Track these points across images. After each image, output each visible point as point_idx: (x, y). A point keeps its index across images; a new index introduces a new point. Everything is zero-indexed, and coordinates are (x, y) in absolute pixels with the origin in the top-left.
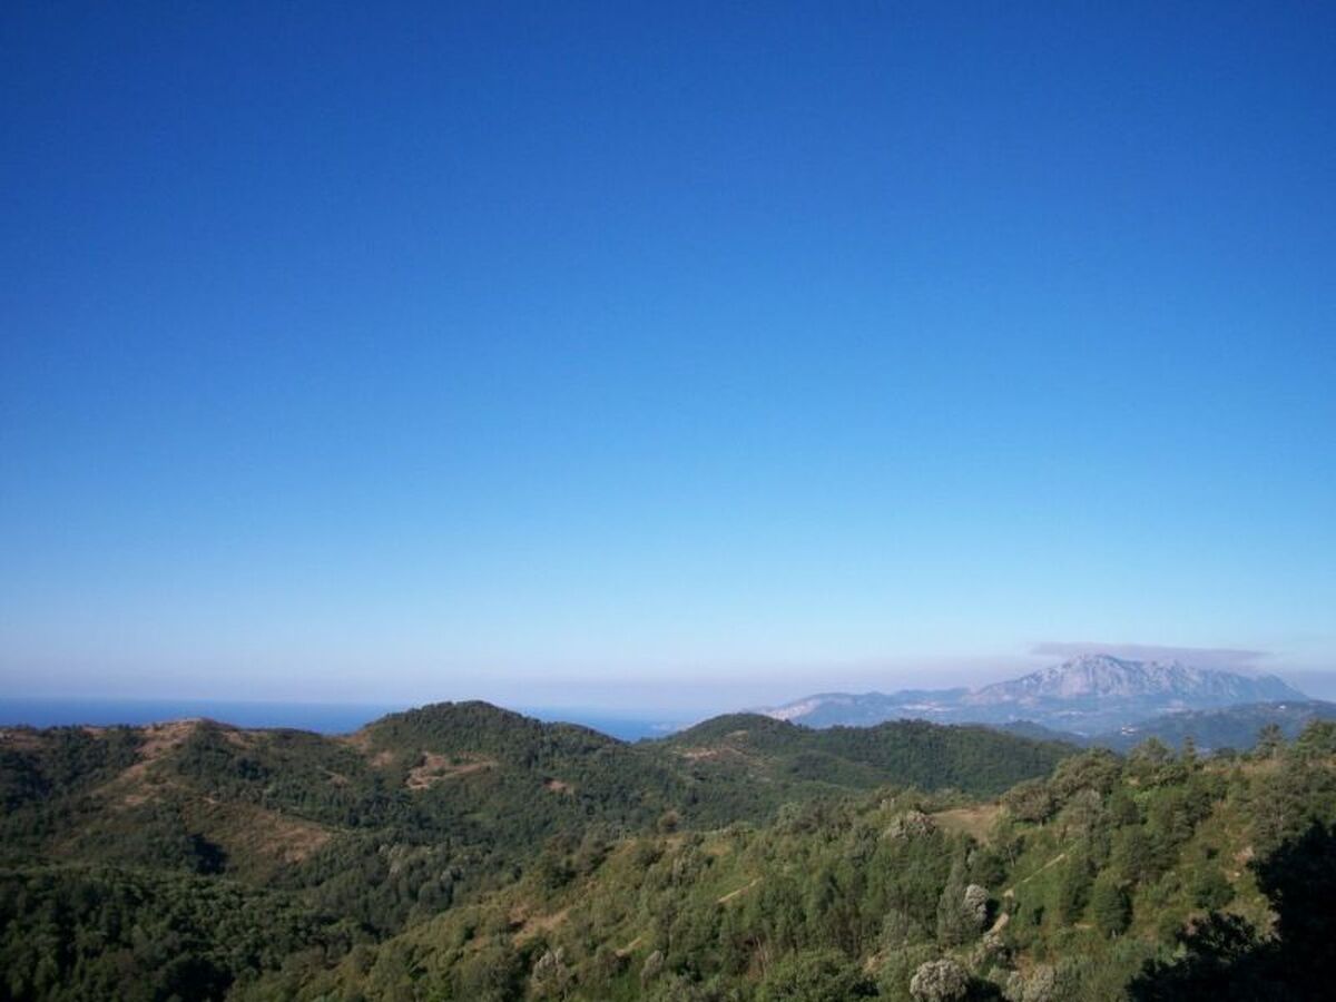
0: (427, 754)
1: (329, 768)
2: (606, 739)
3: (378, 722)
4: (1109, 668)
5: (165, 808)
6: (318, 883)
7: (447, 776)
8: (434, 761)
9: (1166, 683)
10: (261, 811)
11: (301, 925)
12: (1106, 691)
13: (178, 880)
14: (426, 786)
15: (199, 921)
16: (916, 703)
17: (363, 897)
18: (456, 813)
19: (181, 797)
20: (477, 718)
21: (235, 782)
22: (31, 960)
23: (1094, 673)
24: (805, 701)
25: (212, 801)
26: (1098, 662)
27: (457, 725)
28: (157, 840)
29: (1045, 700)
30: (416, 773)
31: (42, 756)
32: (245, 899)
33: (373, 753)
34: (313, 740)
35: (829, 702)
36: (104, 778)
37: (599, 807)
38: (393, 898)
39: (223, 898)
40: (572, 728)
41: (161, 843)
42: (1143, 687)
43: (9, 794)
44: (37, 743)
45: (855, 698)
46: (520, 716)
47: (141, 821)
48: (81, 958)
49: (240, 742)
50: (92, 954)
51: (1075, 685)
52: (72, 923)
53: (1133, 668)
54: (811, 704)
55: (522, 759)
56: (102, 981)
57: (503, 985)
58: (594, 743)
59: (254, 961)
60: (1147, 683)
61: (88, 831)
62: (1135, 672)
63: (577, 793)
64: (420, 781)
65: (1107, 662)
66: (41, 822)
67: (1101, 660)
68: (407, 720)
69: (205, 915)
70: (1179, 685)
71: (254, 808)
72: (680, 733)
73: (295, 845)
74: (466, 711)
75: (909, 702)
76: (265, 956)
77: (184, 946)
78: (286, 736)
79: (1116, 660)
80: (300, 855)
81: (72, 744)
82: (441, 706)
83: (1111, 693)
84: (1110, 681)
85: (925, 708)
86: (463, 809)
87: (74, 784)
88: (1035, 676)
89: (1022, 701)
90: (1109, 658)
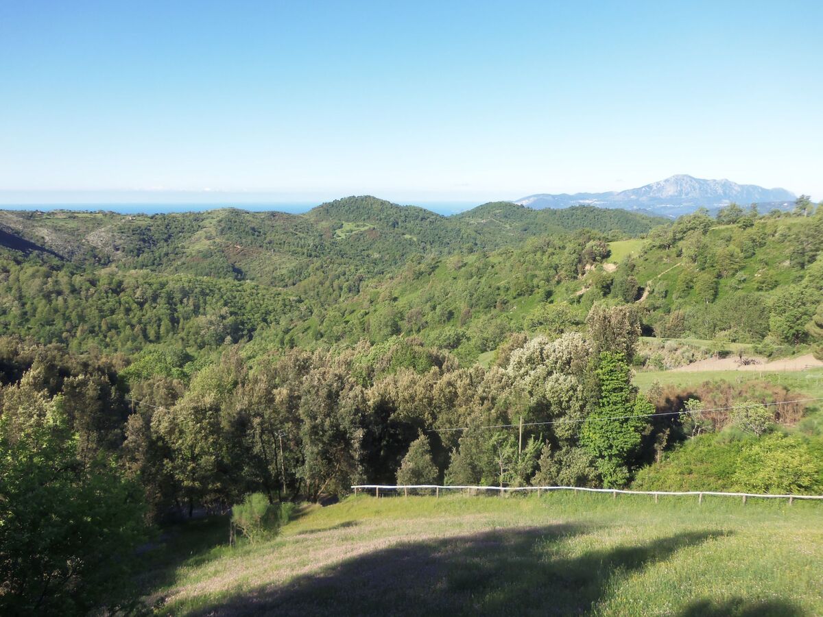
0: (343, 222)
1: (296, 230)
2: (432, 214)
3: (318, 207)
4: (690, 182)
5: (216, 251)
6: (294, 284)
7: (353, 233)
8: (348, 226)
9: (720, 191)
10: (263, 251)
11: (287, 303)
12: (687, 194)
13: (227, 283)
14: (344, 237)
15: (238, 302)
16: (586, 199)
17: (316, 290)
18: (359, 249)
19: (223, 245)
20: (368, 204)
21: (250, 238)
22: (158, 322)
23: (681, 185)
24: (528, 198)
25: (239, 247)
26: (683, 180)
27: (358, 208)
28: (213, 266)
29: (654, 199)
30: (338, 232)
31: (152, 228)
32: (259, 291)
33: (317, 222)
34: (288, 217)
35: (541, 198)
36: (184, 237)
37: (428, 247)
38: (331, 290)
39: (249, 291)
40: (415, 209)
41: (215, 267)
42: (707, 193)
43: (138, 247)
44: (149, 222)
45: (554, 197)
46: (389, 202)
47: (205, 257)
48: (182, 320)
49: (251, 219)
50: (187, 318)
51: (671, 191)
52: (176, 305)
53: (703, 182)
54: (532, 199)
55: (390, 224)
56: (193, 330)
57: (391, 326)
58: (426, 216)
59: (265, 320)
60: (709, 191)
61: (179, 263)
62: (703, 185)
63: (418, 240)
64: (341, 234)
65: (688, 179)
66: (155, 259)
67: (685, 178)
68: (333, 206)
69: (240, 299)
70: (727, 192)
71: (260, 249)
72: (468, 212)
73: (282, 267)
74: (362, 200)
75: (582, 199)
76: (270, 318)
77: (232, 313)
78: (273, 214)
79: (693, 178)
80: (284, 271)
81: (166, 221)
82: (350, 198)
83: (690, 195)
84: (689, 189)
85: (590, 202)
86: (362, 248)
87: (170, 241)
88: (648, 186)
89: (641, 199)
90: (690, 177)
